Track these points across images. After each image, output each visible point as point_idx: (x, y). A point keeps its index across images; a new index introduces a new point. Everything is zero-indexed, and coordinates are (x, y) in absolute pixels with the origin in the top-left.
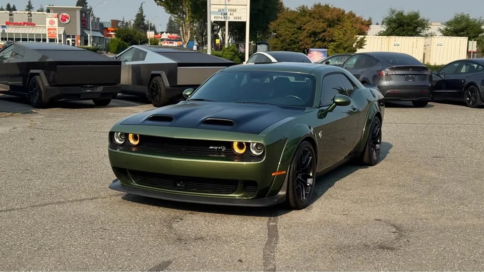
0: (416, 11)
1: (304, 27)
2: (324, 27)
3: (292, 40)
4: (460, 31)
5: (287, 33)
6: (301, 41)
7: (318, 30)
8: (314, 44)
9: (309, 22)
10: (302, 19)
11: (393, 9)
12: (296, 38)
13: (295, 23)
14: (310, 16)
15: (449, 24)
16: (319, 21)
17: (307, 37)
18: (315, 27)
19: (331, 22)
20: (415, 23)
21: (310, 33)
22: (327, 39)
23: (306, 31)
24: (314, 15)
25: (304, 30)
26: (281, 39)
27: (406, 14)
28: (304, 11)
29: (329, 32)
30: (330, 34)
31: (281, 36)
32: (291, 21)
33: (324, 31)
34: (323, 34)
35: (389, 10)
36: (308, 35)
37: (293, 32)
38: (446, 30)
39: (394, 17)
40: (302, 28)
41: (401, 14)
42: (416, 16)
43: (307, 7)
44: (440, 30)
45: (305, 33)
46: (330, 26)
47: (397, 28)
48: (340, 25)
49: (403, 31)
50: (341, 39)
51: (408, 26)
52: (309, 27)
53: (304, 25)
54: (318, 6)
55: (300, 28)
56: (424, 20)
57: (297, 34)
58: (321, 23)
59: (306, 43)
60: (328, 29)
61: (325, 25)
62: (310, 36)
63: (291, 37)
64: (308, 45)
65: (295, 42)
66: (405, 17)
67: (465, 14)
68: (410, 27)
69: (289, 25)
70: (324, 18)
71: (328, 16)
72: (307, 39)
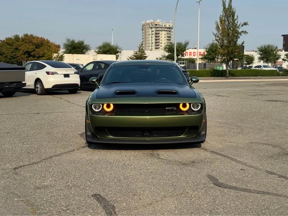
0: (82, 40)
1: (20, 48)
2: (34, 48)
3: (12, 56)
4: (107, 52)
5: (8, 52)
6: (18, 57)
7: (30, 50)
8: (27, 58)
9: (22, 45)
10: (17, 43)
11: (69, 39)
12: (14, 55)
13: (12, 46)
14: (23, 41)
15: (100, 48)
16: (29, 44)
17: (23, 54)
18: (28, 48)
19: (37, 45)
20: (83, 47)
21: (25, 52)
22: (37, 55)
23: (21, 51)
24: (26, 41)
25: (20, 50)
26: (4, 55)
27: (76, 41)
28: (17, 38)
29: (37, 51)
30: (38, 52)
31: (4, 54)
32: (9, 44)
33: (34, 51)
34: (33, 52)
35: (66, 39)
36: (23, 53)
37: (12, 51)
38: (99, 51)
39: (70, 43)
40: (18, 49)
41: (73, 42)
42: (82, 43)
43: (19, 36)
44: (95, 51)
45: (21, 52)
46: (36, 48)
47: (72, 50)
48: (42, 47)
49: (76, 51)
50: (49, 56)
51: (78, 49)
52: (24, 48)
53: (19, 47)
54: (26, 36)
55: (17, 49)
56: (87, 46)
57: (14, 52)
58: (31, 46)
59: (22, 58)
60: (37, 50)
61: (34, 47)
62: (25, 54)
63: (11, 54)
64: (24, 59)
65: (14, 57)
66: (76, 44)
67: (109, 42)
68: (79, 50)
69: (9, 47)
70: (32, 43)
71: (35, 41)
72: (23, 55)
